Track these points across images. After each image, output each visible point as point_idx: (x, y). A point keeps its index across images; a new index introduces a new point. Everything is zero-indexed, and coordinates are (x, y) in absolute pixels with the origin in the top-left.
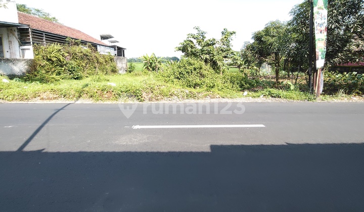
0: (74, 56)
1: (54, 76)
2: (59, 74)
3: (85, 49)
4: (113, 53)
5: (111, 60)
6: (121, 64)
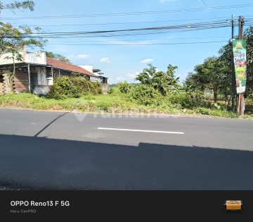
0: (76, 83)
1: (64, 95)
2: (66, 94)
3: (83, 79)
4: (100, 81)
5: (99, 85)
6: (104, 89)
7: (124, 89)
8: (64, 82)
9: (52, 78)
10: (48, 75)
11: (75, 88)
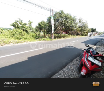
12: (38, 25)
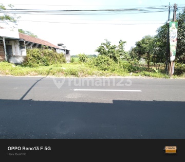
0: (45, 54)
3: (50, 51)
5: (63, 56)
6: (68, 58)
7: (83, 59)
8: (35, 54)
9: (25, 50)
10: (21, 48)
11: (45, 58)
12: (135, 46)
